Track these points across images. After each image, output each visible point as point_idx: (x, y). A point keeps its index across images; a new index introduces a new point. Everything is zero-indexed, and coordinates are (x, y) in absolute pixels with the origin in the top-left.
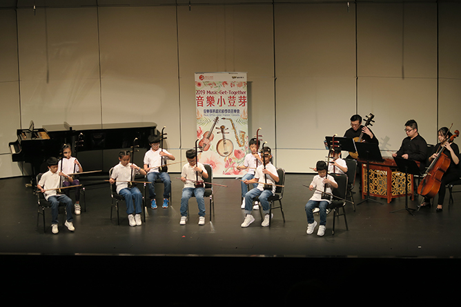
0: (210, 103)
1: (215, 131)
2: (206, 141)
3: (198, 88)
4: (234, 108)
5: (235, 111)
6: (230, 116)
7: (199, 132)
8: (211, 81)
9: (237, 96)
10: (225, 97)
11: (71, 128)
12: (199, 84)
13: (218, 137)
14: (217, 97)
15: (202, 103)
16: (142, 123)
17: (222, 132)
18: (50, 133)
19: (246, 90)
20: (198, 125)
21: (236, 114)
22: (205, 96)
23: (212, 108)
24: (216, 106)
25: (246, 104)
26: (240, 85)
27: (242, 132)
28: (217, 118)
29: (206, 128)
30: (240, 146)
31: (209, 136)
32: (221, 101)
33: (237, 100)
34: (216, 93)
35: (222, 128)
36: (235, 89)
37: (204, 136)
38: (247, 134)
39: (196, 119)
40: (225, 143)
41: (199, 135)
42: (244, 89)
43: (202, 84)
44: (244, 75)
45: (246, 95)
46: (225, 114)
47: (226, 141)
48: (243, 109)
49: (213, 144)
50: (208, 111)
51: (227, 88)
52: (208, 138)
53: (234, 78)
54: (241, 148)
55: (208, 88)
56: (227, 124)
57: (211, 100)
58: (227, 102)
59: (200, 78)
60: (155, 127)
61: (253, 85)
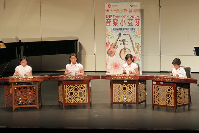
0: (116, 24)
1: (119, 43)
2: (112, 50)
3: (107, 13)
4: (131, 27)
5: (132, 29)
6: (129, 32)
7: (108, 43)
8: (116, 8)
9: (134, 19)
10: (126, 19)
11: (20, 41)
12: (108, 11)
13: (120, 47)
14: (120, 20)
15: (110, 24)
16: (69, 37)
17: (124, 43)
18: (6, 44)
19: (140, 15)
20: (107, 39)
21: (133, 31)
22: (112, 19)
23: (117, 27)
24: (119, 26)
25: (140, 24)
26: (135, 11)
27: (137, 43)
28: (120, 34)
29: (112, 41)
30: (136, 53)
31: (115, 46)
32: (123, 22)
33: (134, 21)
34: (119, 17)
35: (124, 41)
36: (133, 14)
37: (111, 46)
38: (140, 45)
39: (106, 34)
40: (125, 51)
41: (107, 46)
42: (139, 14)
43: (110, 11)
44: (139, 4)
45: (140, 18)
46: (125, 31)
47: (126, 50)
48: (138, 28)
49: (117, 51)
50: (114, 29)
51: (127, 13)
52: (114, 48)
53: (132, 6)
54: (136, 55)
55: (114, 13)
56: (127, 38)
57: (116, 22)
58: (127, 22)
59: (109, 6)
60: (77, 40)
61: (145, 11)
